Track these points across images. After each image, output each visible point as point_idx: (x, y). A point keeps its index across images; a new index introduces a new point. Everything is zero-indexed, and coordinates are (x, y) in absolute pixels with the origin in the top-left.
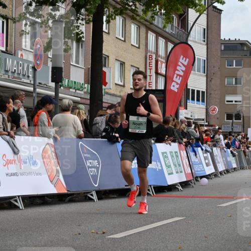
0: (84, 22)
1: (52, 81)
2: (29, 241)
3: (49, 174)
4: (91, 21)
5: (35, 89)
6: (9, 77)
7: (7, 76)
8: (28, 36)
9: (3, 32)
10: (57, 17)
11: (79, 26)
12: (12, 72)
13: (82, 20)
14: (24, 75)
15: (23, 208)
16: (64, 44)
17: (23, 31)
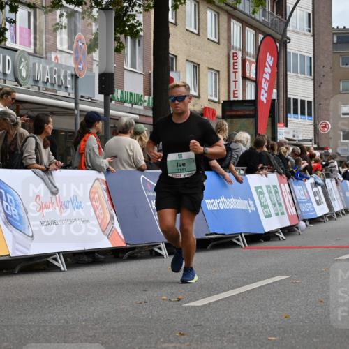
0: (141, 9)
1: (100, 92)
2: (77, 313)
3: (100, 221)
4: (151, 8)
5: (76, 104)
6: (39, 89)
7: (37, 87)
8: (65, 31)
9: (29, 27)
10: (104, 3)
11: (135, 15)
12: (43, 82)
13: (140, 6)
14: (60, 86)
15: (66, 269)
16: (115, 40)
17: (58, 24)
